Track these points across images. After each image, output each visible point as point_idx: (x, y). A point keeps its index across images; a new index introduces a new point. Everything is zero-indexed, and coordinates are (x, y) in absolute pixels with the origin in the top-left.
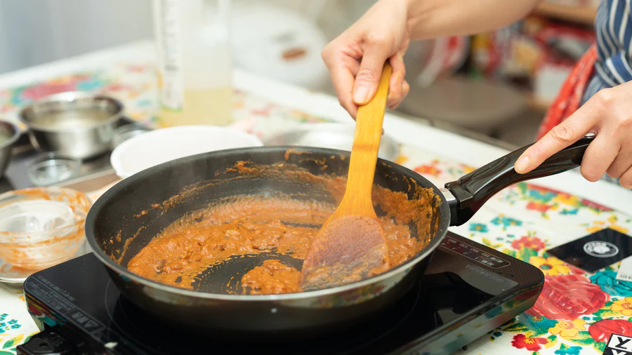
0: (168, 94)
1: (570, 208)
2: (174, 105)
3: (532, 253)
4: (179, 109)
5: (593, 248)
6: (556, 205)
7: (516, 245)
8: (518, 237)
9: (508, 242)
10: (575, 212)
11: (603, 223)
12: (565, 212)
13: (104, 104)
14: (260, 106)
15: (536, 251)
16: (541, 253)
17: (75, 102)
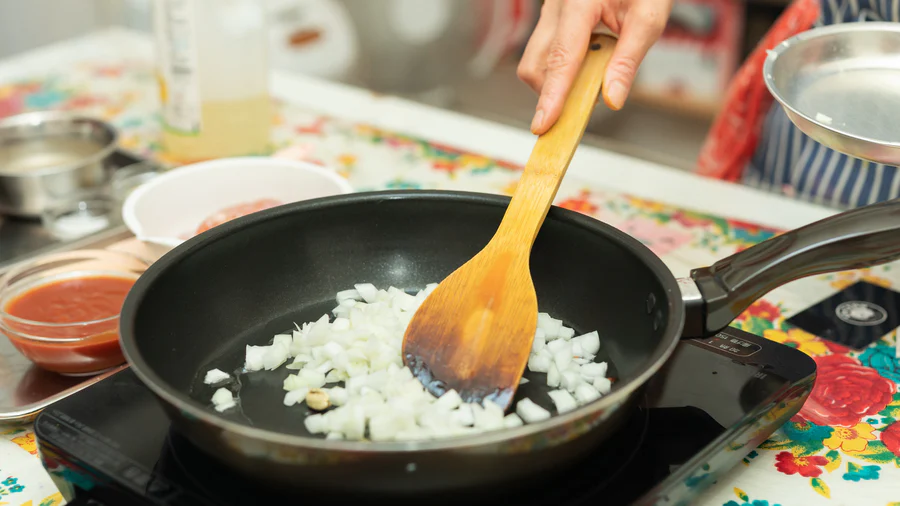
0: (177, 109)
2: (186, 125)
3: (764, 325)
4: (196, 131)
5: (849, 312)
11: (852, 274)
13: (86, 130)
14: (307, 120)
15: (770, 321)
16: (777, 323)
17: (42, 126)
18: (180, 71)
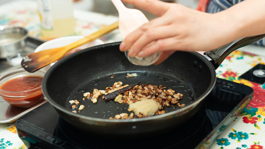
0: (46, 23)
1: (239, 56)
2: (49, 27)
3: (233, 78)
4: (52, 29)
5: (257, 73)
6: (233, 56)
7: (224, 75)
8: (224, 72)
9: (220, 75)
10: (242, 58)
11: (256, 62)
12: (238, 58)
13: (18, 30)
15: (234, 77)
16: (237, 78)
17: (4, 30)
18: (46, 10)
